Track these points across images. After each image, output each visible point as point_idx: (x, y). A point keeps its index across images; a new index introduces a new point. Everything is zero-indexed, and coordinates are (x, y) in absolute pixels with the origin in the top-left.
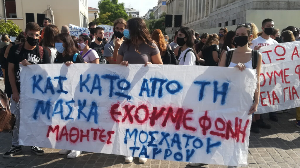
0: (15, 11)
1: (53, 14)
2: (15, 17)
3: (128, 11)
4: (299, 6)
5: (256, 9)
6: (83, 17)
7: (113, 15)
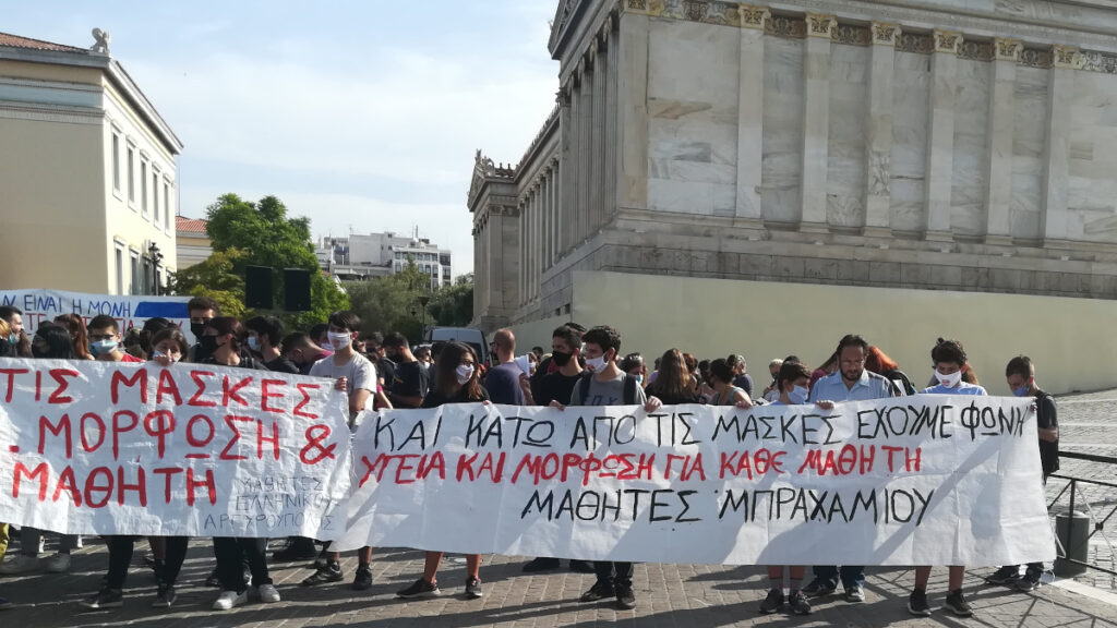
3: (408, 249)
4: (754, 266)
5: (617, 268)
6: (133, 259)
7: (255, 258)
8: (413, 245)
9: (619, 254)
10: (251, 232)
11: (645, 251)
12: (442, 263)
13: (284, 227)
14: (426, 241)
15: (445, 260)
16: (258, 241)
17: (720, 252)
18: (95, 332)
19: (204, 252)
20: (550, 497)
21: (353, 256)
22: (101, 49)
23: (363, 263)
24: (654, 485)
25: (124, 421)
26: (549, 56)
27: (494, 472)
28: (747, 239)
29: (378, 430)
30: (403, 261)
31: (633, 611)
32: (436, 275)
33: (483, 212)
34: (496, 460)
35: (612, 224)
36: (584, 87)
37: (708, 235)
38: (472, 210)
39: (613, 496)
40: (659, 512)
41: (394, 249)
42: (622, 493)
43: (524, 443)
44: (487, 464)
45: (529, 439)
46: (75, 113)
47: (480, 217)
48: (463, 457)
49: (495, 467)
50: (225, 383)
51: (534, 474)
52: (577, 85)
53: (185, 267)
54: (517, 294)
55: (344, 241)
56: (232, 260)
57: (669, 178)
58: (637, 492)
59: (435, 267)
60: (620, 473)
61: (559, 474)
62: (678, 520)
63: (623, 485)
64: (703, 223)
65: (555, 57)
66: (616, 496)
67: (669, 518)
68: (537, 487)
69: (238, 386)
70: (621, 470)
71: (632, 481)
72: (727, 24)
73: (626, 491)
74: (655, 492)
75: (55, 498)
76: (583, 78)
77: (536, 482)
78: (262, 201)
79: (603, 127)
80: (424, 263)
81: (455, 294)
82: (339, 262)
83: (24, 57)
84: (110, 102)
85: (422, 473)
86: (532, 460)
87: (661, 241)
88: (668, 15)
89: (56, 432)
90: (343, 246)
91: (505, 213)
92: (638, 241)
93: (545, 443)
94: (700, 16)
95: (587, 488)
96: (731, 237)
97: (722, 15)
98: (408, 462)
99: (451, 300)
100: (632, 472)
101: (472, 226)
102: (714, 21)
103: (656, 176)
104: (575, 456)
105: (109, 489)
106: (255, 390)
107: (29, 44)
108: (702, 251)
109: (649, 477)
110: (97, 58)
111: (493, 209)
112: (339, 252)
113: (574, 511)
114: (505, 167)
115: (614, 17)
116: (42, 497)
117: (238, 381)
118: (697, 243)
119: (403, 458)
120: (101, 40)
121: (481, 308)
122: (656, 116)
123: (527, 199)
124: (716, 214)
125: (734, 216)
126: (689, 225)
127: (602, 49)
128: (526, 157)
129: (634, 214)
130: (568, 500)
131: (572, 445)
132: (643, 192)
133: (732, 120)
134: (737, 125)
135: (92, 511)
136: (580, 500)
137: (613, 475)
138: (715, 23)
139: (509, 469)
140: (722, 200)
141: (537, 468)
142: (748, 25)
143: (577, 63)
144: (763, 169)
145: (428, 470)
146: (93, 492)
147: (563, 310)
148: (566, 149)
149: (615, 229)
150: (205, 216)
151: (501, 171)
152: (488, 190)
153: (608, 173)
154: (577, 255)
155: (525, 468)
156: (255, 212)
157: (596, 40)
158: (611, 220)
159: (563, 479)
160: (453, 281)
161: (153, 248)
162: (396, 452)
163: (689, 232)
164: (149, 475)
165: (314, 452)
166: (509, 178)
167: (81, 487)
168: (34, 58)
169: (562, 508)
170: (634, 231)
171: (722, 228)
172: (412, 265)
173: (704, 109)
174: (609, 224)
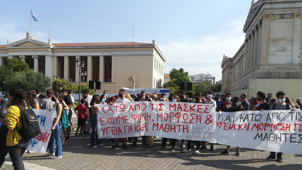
0: (110, 78)
1: (134, 80)
2: (111, 81)
3: (206, 77)
4: (297, 76)
5: (260, 78)
6: (157, 82)
7: (178, 80)
8: (207, 76)
9: (261, 75)
10: (178, 75)
11: (268, 73)
12: (213, 79)
13: (183, 74)
14: (210, 75)
15: (214, 79)
16: (179, 77)
17: (288, 73)
18: (162, 96)
19: (169, 80)
20: (262, 135)
21: (195, 79)
22: (154, 43)
23: (197, 80)
24: (290, 132)
25: (172, 115)
26: (243, 32)
27: (247, 128)
28: (295, 69)
29: (219, 116)
30: (205, 79)
31: (282, 163)
32: (212, 82)
33: (225, 68)
34: (247, 125)
35: (259, 68)
36: (252, 38)
37: (284, 69)
38: (222, 67)
39: (279, 136)
40: (293, 140)
41: (203, 77)
42: (282, 134)
43: (254, 120)
44: (245, 126)
45: (256, 119)
46: (149, 56)
47: (224, 69)
48: (240, 125)
49: (247, 126)
50: (190, 106)
51: (257, 129)
52: (250, 37)
53: (165, 83)
54: (232, 85)
55: (193, 76)
56: (174, 81)
57: (274, 56)
58: (286, 134)
59: (212, 80)
60: (281, 129)
61: (264, 129)
62: (299, 142)
63: (282, 132)
64: (283, 66)
65: (245, 32)
66: (280, 135)
67: (296, 142)
68: (258, 132)
69: (193, 107)
70: (281, 128)
71: (284, 131)
72: (291, 18)
73: (283, 134)
74: (291, 134)
75: (160, 130)
76: (252, 36)
77: (258, 131)
78: (180, 69)
79: (257, 46)
80: (209, 79)
81: (217, 86)
82: (192, 80)
83: (142, 46)
84: (155, 53)
85: (230, 128)
86: (256, 125)
87: (272, 71)
88: (275, 18)
89: (160, 116)
90: (193, 77)
91: (230, 68)
92: (266, 71)
93: (259, 120)
94: (283, 17)
95: (272, 133)
96: (291, 69)
97: (290, 17)
98: (227, 125)
99: (216, 87)
100: (284, 129)
101: (222, 71)
102: (287, 18)
103: (271, 56)
104: (268, 124)
105: (169, 129)
106: (196, 107)
107: (142, 44)
108: (283, 73)
109: (289, 130)
110: (153, 45)
111: (227, 67)
112: (192, 78)
113: (268, 138)
114: (230, 58)
115: (261, 21)
116: (157, 130)
117: (193, 106)
118: (281, 71)
119: (225, 124)
120: (154, 42)
121: (223, 88)
122: (271, 42)
123: (235, 64)
124: (287, 64)
125: (292, 64)
126: (279, 67)
127: (257, 28)
128: (235, 55)
129: (265, 65)
130: (266, 136)
131: (267, 121)
132: (267, 60)
133: (292, 41)
134: (293, 42)
135: (167, 133)
136: (270, 136)
137: (279, 129)
138: (287, 19)
139: (251, 127)
140: (288, 60)
141: (258, 127)
142: (297, 18)
143: (250, 33)
144: (300, 52)
145: (232, 128)
146: (166, 129)
147: (245, 88)
148: (247, 52)
149: (259, 69)
150: (169, 73)
151: (229, 59)
152: (226, 63)
153: (258, 57)
154: (249, 75)
155: (255, 127)
156: (178, 71)
157: (256, 27)
158: (259, 67)
159: (265, 130)
160: (215, 83)
161: (161, 80)
162: (223, 122)
163: (279, 68)
164: (176, 126)
165: (208, 121)
166: (231, 60)
167: (164, 128)
168: (143, 46)
169: (265, 138)
170: (264, 69)
171: (288, 67)
172: (207, 80)
173: (284, 39)
174: (258, 68)
